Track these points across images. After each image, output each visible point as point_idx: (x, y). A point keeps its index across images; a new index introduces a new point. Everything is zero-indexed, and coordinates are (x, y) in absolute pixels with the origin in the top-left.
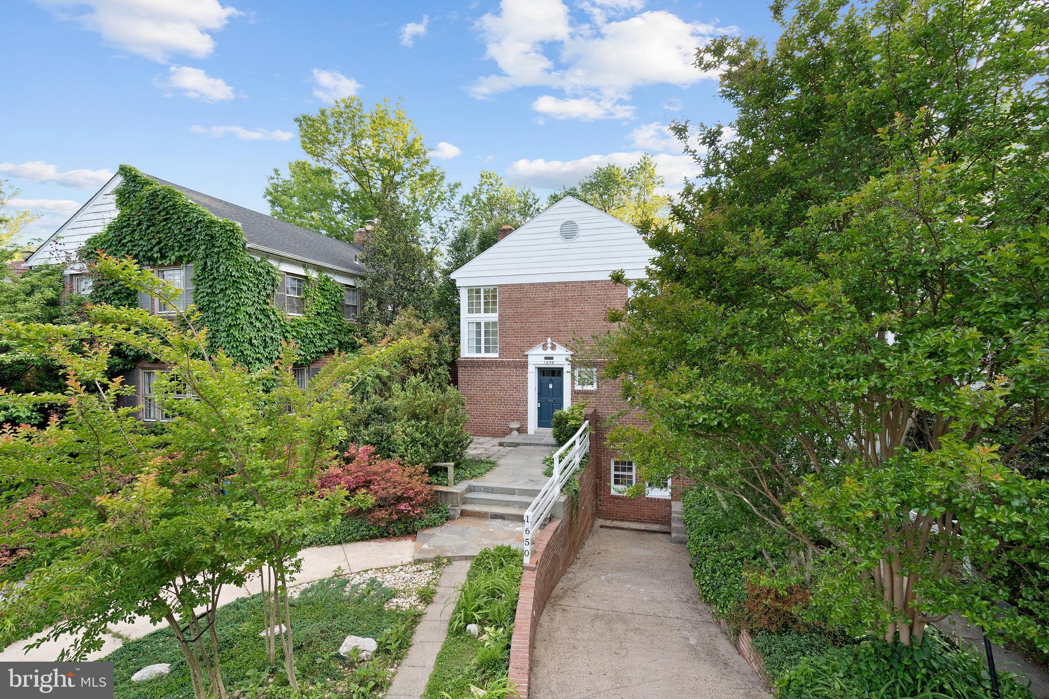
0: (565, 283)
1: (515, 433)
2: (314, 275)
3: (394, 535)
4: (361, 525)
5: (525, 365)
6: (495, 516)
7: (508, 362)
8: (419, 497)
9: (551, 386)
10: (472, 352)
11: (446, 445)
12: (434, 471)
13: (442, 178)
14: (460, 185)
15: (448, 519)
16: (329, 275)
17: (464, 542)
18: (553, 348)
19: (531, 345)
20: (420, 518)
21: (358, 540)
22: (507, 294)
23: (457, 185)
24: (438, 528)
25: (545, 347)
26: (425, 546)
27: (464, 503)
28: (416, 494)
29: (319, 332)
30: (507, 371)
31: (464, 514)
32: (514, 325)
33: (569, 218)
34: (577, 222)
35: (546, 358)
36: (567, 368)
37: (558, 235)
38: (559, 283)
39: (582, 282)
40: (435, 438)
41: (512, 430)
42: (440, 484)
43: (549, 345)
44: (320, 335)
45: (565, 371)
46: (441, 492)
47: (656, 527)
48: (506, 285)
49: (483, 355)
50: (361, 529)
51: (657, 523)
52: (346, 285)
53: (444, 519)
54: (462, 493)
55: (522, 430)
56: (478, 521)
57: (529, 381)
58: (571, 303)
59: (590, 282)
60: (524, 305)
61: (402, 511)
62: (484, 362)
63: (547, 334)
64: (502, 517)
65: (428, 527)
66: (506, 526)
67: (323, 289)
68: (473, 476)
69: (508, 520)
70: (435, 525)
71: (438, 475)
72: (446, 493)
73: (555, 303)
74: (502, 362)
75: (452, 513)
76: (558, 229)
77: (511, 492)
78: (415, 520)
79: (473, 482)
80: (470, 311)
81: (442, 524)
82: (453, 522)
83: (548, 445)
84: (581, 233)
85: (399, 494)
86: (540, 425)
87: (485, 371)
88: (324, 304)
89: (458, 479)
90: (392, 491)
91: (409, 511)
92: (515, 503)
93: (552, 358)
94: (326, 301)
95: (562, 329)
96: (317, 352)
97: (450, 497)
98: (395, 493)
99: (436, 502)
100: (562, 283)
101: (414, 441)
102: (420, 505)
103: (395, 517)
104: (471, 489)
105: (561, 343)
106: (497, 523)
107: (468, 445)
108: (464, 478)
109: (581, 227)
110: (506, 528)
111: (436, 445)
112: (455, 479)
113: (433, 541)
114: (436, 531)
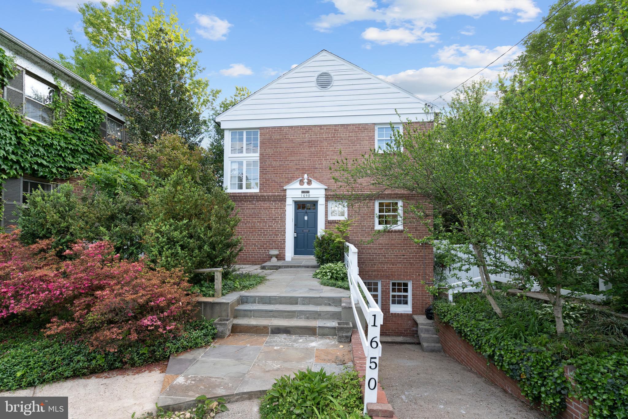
0: (320, 126)
1: (274, 259)
2: (68, 89)
3: (133, 365)
4: (78, 353)
5: (283, 199)
6: (277, 331)
7: (268, 196)
8: (173, 307)
9: (306, 218)
10: (235, 188)
11: (213, 246)
12: (196, 280)
13: (207, 85)
14: (220, 91)
15: (215, 337)
16: (88, 97)
17: (242, 368)
18: (309, 183)
19: (289, 181)
20: (175, 338)
21: (67, 378)
22: (267, 136)
23: (218, 92)
24: (201, 350)
25: (302, 182)
26: (181, 380)
27: (235, 317)
28: (170, 302)
29: (70, 146)
30: (267, 204)
31: (236, 330)
32: (274, 163)
33: (324, 70)
34: (332, 74)
35: (303, 192)
36: (321, 202)
37: (314, 84)
38: (315, 126)
39: (335, 125)
40: (199, 238)
41: (271, 257)
42: (204, 296)
43: (306, 181)
44: (71, 149)
45: (319, 203)
46: (206, 303)
47: (400, 339)
48: (267, 128)
49: (244, 190)
50: (76, 358)
51: (400, 336)
52: (109, 115)
53: (209, 338)
54: (233, 305)
55: (281, 257)
56: (255, 338)
57: (287, 213)
58: (325, 144)
59: (342, 125)
60: (284, 145)
61: (147, 326)
62: (245, 196)
63: (304, 171)
64: (287, 331)
65: (186, 349)
66: (295, 341)
67: (80, 107)
68: (244, 288)
69: (295, 334)
70: (196, 346)
71: (201, 286)
72: (213, 304)
73: (311, 144)
74: (262, 196)
75: (220, 329)
76: (314, 79)
77: (293, 301)
78: (166, 340)
79: (244, 293)
80: (233, 150)
81: (208, 344)
82: (221, 341)
83: (308, 267)
84: (334, 83)
85: (141, 301)
86: (296, 253)
87: (247, 205)
88: (78, 120)
89: (228, 289)
90: (129, 297)
91: (157, 327)
92: (301, 312)
93: (308, 192)
94: (81, 118)
95: (317, 166)
96: (65, 167)
97: (217, 308)
98: (134, 300)
99: (198, 316)
100: (318, 126)
101: (171, 242)
102: (175, 320)
103: (134, 337)
104: (243, 300)
105: (317, 179)
106: (282, 338)
107: (237, 254)
108: (234, 289)
109: (335, 78)
110: (295, 345)
111: (200, 248)
112: (224, 288)
113: (192, 371)
114: (199, 354)
